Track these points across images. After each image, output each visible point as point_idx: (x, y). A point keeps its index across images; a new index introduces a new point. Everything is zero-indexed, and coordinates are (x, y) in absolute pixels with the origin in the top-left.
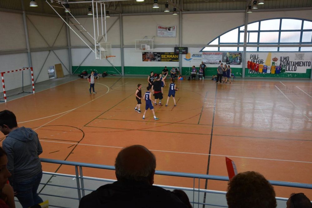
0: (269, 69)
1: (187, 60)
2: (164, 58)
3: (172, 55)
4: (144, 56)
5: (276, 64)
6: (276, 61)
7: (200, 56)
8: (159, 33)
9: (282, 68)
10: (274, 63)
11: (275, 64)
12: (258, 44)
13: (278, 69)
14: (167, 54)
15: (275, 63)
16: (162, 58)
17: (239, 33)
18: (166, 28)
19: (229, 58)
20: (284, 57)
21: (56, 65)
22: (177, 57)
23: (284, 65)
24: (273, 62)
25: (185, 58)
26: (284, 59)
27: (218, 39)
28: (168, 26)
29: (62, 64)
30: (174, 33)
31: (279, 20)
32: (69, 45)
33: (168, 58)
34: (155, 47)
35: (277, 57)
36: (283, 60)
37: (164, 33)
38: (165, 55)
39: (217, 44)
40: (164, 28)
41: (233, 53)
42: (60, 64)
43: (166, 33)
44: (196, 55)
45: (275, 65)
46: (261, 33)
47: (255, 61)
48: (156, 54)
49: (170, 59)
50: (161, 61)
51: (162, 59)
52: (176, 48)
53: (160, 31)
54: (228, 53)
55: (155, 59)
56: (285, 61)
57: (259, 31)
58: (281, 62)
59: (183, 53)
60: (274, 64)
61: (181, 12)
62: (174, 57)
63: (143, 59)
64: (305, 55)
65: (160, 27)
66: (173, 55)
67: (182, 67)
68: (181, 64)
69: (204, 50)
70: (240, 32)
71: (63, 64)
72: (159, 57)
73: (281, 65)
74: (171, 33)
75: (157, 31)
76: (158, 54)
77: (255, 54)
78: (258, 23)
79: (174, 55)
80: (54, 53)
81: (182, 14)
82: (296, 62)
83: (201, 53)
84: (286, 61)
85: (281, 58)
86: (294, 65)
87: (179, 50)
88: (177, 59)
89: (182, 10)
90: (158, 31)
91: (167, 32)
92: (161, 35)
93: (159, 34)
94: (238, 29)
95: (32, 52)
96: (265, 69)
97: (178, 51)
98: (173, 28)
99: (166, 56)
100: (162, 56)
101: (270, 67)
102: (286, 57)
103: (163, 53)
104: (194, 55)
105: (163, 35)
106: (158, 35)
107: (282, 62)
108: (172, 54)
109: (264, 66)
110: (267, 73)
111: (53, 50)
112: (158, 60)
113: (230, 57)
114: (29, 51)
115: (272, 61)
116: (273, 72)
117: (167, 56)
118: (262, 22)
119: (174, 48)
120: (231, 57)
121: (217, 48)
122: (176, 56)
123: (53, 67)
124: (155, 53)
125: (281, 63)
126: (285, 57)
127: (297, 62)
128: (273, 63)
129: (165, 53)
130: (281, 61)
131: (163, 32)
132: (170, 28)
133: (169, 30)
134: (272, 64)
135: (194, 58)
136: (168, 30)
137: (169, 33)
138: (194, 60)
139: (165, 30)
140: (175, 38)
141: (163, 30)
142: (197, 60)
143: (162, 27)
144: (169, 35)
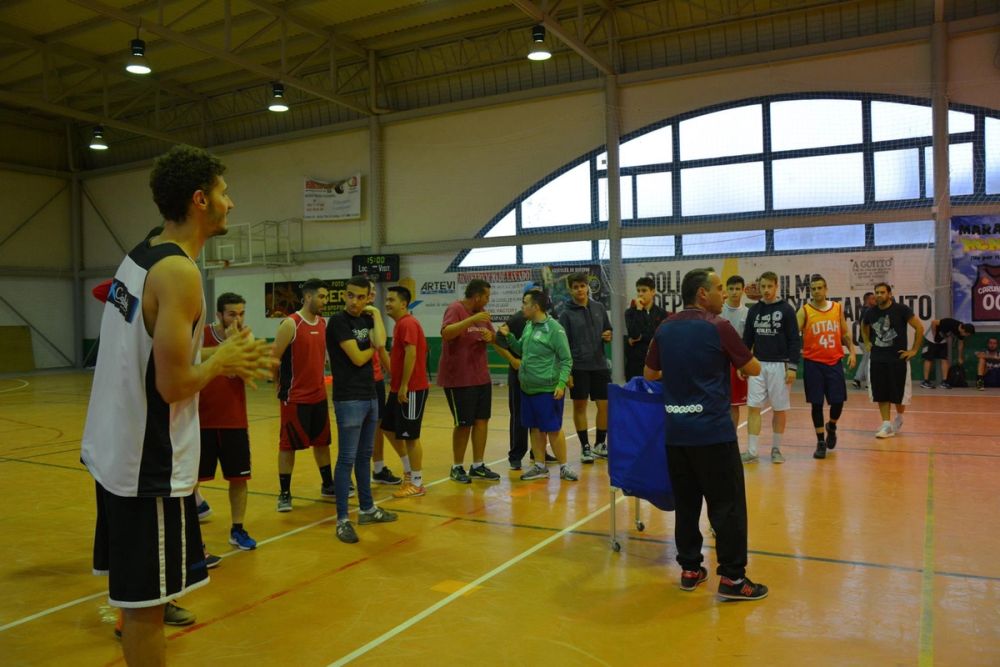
4: (270, 295)
7: (450, 287)
8: (308, 205)
12: (676, 224)
14: (338, 289)
17: (591, 179)
18: (329, 187)
19: (551, 291)
20: (798, 277)
26: (800, 285)
27: (513, 212)
28: (338, 177)
29: (29, 328)
30: (352, 199)
31: (758, 108)
36: (792, 292)
37: (322, 205)
38: (332, 292)
39: (513, 232)
40: (322, 186)
41: (566, 270)
42: (21, 328)
43: (331, 201)
44: (434, 287)
46: (684, 173)
47: (669, 299)
52: (358, 261)
53: (310, 200)
54: (546, 271)
56: (803, 295)
57: (676, 167)
59: (384, 279)
61: (372, 119)
63: (268, 308)
64: (896, 263)
65: (311, 185)
69: (465, 263)
70: (595, 175)
74: (345, 202)
75: (303, 200)
77: (665, 267)
78: (668, 129)
82: (857, 299)
83: (453, 276)
85: (785, 281)
86: (851, 316)
87: (369, 266)
89: (375, 110)
90: (306, 201)
91: (333, 199)
92: (316, 214)
93: (308, 210)
94: (587, 164)
97: (364, 269)
98: (351, 182)
99: (336, 296)
102: (807, 276)
104: (427, 288)
105: (320, 213)
106: (307, 213)
113: (555, 287)
117: (340, 296)
118: (683, 125)
119: (351, 261)
120: (559, 286)
121: (513, 249)
126: (802, 278)
127: (862, 302)
129: (331, 282)
131: (323, 199)
132: (343, 182)
133: (339, 191)
135: (427, 299)
136: (334, 191)
137: (338, 202)
138: (427, 305)
139: (326, 193)
140: (359, 220)
141: (322, 193)
142: (438, 305)
143: (318, 184)
144: (339, 212)
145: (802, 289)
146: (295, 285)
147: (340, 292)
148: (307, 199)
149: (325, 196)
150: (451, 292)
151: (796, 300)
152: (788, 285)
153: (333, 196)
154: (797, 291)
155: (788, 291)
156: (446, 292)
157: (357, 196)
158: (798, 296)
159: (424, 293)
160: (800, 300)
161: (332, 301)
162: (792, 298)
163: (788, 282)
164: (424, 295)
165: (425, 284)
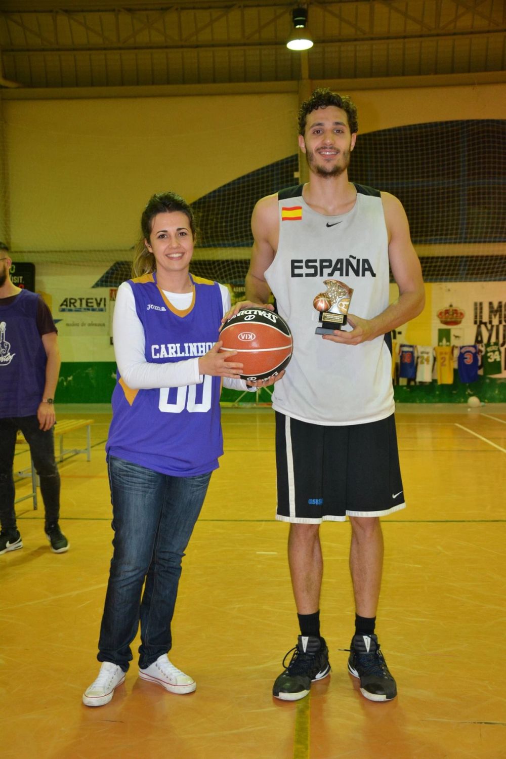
0: (427, 360)
5: (456, 337)
6: (456, 323)
7: (99, 304)
9: (485, 357)
10: (448, 331)
11: (452, 338)
13: (469, 360)
15: (453, 333)
20: (491, 303)
23: (493, 340)
24: (440, 331)
26: (492, 311)
35: (459, 305)
36: (485, 319)
44: (78, 304)
45: (454, 342)
56: (495, 321)
58: (479, 327)
60: (448, 340)
73: (481, 342)
83: (103, 292)
84: (500, 322)
85: (478, 307)
96: (407, 360)
101: (430, 350)
102: (500, 303)
104: (68, 305)
107: (483, 327)
109: (402, 346)
110: (418, 379)
115: (437, 325)
116: (447, 378)
125: (479, 334)
126: (496, 305)
128: (444, 335)
130: (479, 323)
134: (440, 340)
135: (68, 317)
138: (68, 325)
142: (83, 325)
145: (495, 316)
150: (101, 310)
151: (489, 326)
152: (481, 312)
154: (490, 317)
155: (481, 317)
156: (93, 310)
158: (490, 322)
159: (63, 310)
160: (492, 326)
162: (485, 324)
163: (481, 309)
164: (63, 313)
165: (66, 301)
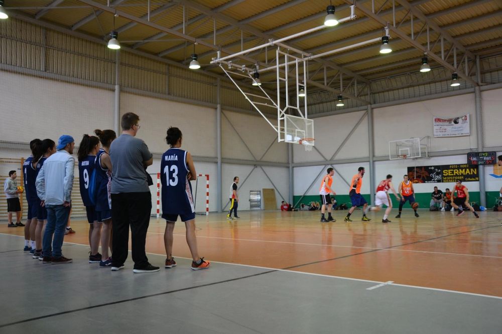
1: (496, 177)
2: (448, 176)
3: (464, 170)
4: (411, 173)
8: (436, 130)
14: (454, 169)
16: (445, 176)
18: (450, 121)
21: (264, 190)
22: (475, 173)
25: (492, 173)
28: (454, 116)
29: (275, 190)
30: (464, 127)
32: (290, 162)
33: (456, 175)
34: (430, 156)
37: (445, 129)
38: (449, 170)
40: (445, 121)
42: (273, 190)
43: (450, 129)
48: (433, 168)
49: (461, 178)
50: (443, 182)
51: (445, 178)
52: (470, 155)
53: (438, 127)
55: (432, 178)
59: (486, 163)
61: (477, 88)
62: (469, 172)
63: (409, 179)
65: (438, 120)
66: (466, 169)
67: (486, 193)
68: (482, 185)
71: (277, 190)
72: (438, 174)
74: (460, 128)
75: (433, 127)
76: (436, 170)
79: (468, 170)
80: (263, 170)
81: (481, 91)
87: (478, 157)
88: (475, 177)
89: (480, 84)
90: (435, 128)
91: (452, 126)
92: (441, 134)
93: (436, 132)
95: (225, 163)
97: (475, 159)
98: (463, 118)
99: (453, 172)
100: (444, 171)
103: (447, 167)
105: (443, 133)
106: (435, 134)
108: (464, 168)
111: (261, 166)
112: (436, 179)
114: (219, 161)
117: (455, 172)
119: (466, 156)
122: (472, 170)
123: (260, 192)
124: (431, 166)
129: (449, 166)
131: (445, 127)
132: (458, 118)
136: (453, 123)
137: (455, 128)
139: (448, 124)
140: (469, 136)
141: (445, 124)
143: (443, 120)
144: (457, 133)
146: (426, 168)
147: (455, 170)
148: (435, 127)
149: (446, 125)
153: (453, 125)
157: (467, 125)
161: (449, 175)
